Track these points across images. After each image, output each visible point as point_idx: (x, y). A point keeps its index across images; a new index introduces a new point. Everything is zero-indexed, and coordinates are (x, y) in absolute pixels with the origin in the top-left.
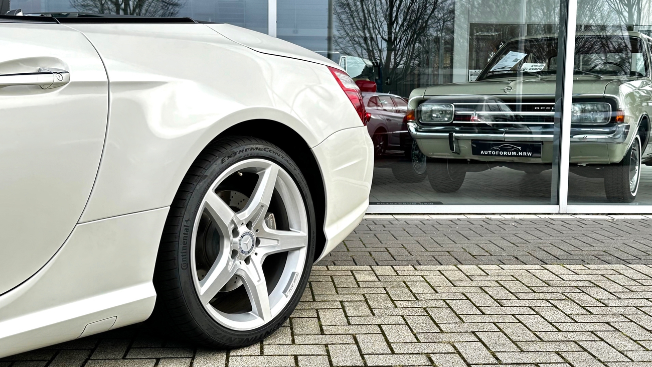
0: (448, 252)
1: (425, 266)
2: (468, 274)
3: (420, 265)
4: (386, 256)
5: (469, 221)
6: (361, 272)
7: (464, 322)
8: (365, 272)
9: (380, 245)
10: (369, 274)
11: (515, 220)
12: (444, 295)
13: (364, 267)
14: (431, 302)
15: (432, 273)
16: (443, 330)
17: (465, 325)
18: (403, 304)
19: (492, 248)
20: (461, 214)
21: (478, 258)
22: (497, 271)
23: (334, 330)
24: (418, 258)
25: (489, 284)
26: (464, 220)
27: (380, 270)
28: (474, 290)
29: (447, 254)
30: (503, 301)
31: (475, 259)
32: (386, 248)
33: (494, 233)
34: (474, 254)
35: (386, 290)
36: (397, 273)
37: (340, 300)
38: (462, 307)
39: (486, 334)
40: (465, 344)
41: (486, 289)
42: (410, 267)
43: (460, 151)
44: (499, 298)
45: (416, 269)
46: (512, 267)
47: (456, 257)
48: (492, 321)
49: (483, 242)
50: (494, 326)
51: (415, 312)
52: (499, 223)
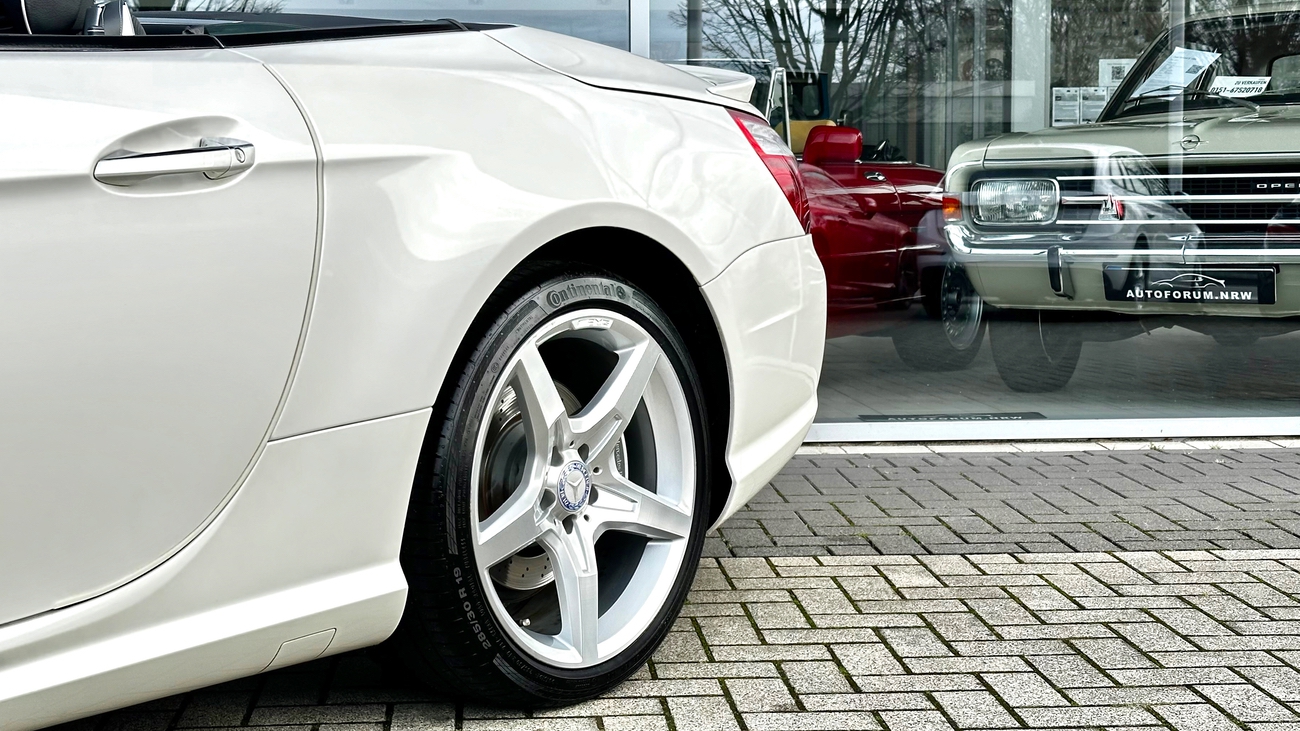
0: (1084, 524)
1: (1040, 555)
2: (1145, 571)
3: (1028, 552)
4: (941, 533)
5: (1113, 456)
6: (897, 568)
7: (1161, 666)
8: (908, 569)
9: (920, 512)
10: (918, 573)
11: (1223, 452)
12: (1101, 613)
13: (901, 559)
14: (1076, 628)
15: (1061, 567)
16: (1121, 681)
17: (1167, 672)
18: (1015, 632)
19: (1185, 514)
20: (1089, 440)
21: (1159, 536)
22: (1208, 564)
23: (879, 683)
24: (1019, 538)
25: (1198, 590)
26: (1100, 454)
27: (939, 564)
28: (1165, 603)
29: (1084, 529)
30: (1239, 624)
31: (1150, 539)
32: (937, 518)
33: (1181, 482)
34: (1146, 526)
35: (966, 605)
36: (980, 569)
37: (871, 625)
38: (1148, 636)
39: (1218, 689)
40: (1178, 707)
41: (1194, 601)
42: (1007, 558)
43: (1074, 291)
44: (1228, 619)
45: (1021, 562)
46: (1243, 554)
47: (1107, 536)
48: (1223, 664)
49: (1159, 501)
50: (1231, 672)
51: (1046, 647)
52: (1185, 460)
